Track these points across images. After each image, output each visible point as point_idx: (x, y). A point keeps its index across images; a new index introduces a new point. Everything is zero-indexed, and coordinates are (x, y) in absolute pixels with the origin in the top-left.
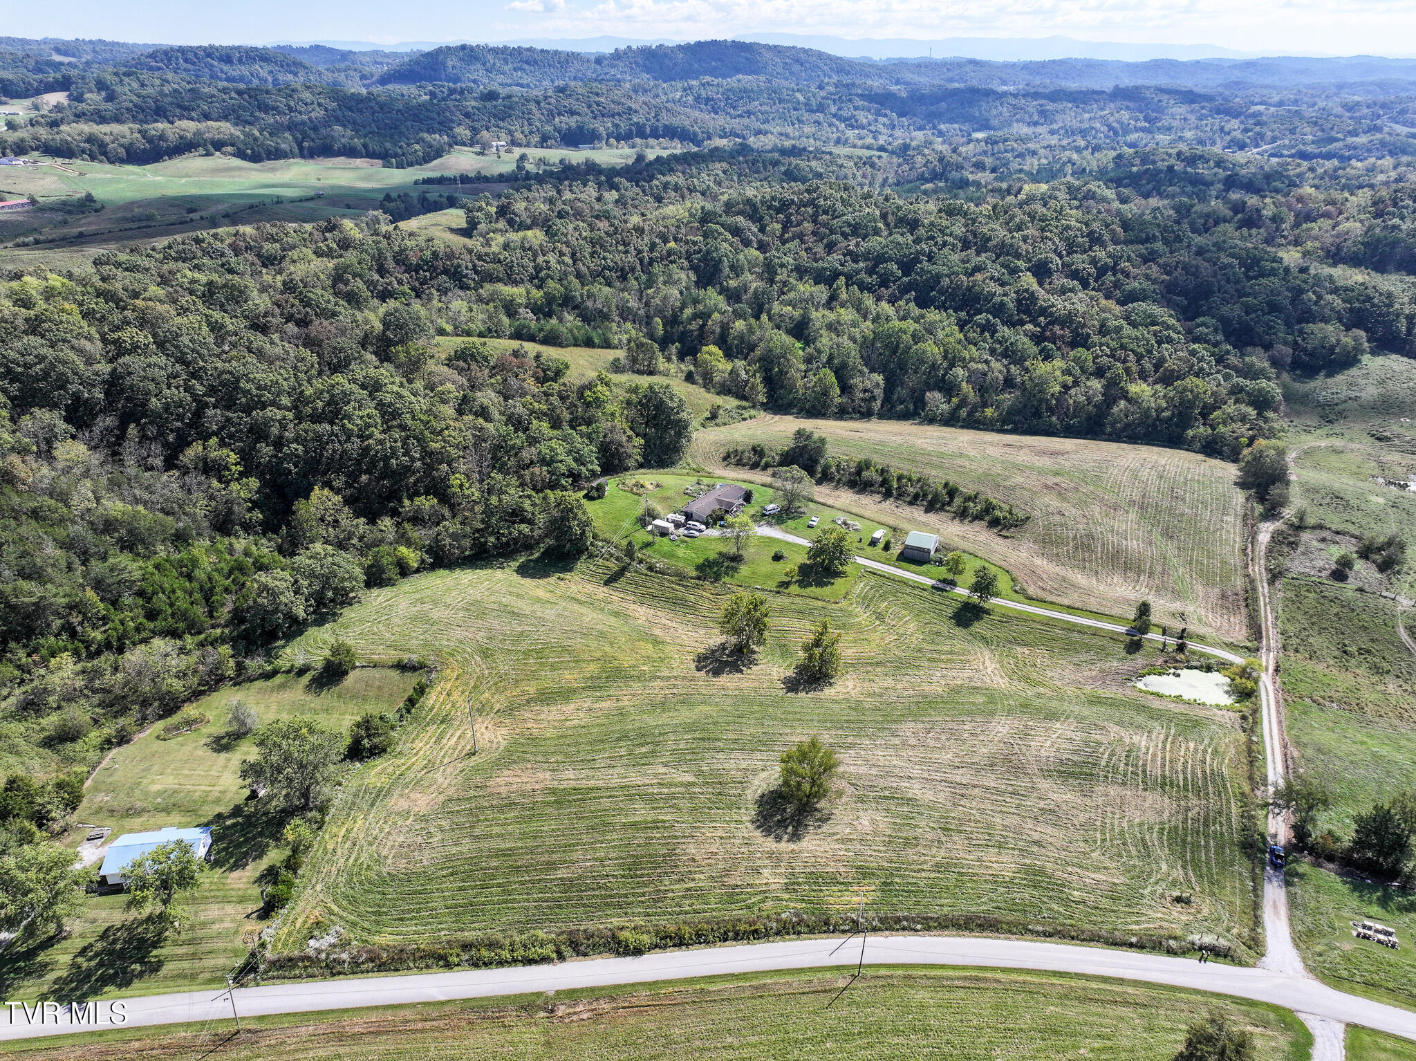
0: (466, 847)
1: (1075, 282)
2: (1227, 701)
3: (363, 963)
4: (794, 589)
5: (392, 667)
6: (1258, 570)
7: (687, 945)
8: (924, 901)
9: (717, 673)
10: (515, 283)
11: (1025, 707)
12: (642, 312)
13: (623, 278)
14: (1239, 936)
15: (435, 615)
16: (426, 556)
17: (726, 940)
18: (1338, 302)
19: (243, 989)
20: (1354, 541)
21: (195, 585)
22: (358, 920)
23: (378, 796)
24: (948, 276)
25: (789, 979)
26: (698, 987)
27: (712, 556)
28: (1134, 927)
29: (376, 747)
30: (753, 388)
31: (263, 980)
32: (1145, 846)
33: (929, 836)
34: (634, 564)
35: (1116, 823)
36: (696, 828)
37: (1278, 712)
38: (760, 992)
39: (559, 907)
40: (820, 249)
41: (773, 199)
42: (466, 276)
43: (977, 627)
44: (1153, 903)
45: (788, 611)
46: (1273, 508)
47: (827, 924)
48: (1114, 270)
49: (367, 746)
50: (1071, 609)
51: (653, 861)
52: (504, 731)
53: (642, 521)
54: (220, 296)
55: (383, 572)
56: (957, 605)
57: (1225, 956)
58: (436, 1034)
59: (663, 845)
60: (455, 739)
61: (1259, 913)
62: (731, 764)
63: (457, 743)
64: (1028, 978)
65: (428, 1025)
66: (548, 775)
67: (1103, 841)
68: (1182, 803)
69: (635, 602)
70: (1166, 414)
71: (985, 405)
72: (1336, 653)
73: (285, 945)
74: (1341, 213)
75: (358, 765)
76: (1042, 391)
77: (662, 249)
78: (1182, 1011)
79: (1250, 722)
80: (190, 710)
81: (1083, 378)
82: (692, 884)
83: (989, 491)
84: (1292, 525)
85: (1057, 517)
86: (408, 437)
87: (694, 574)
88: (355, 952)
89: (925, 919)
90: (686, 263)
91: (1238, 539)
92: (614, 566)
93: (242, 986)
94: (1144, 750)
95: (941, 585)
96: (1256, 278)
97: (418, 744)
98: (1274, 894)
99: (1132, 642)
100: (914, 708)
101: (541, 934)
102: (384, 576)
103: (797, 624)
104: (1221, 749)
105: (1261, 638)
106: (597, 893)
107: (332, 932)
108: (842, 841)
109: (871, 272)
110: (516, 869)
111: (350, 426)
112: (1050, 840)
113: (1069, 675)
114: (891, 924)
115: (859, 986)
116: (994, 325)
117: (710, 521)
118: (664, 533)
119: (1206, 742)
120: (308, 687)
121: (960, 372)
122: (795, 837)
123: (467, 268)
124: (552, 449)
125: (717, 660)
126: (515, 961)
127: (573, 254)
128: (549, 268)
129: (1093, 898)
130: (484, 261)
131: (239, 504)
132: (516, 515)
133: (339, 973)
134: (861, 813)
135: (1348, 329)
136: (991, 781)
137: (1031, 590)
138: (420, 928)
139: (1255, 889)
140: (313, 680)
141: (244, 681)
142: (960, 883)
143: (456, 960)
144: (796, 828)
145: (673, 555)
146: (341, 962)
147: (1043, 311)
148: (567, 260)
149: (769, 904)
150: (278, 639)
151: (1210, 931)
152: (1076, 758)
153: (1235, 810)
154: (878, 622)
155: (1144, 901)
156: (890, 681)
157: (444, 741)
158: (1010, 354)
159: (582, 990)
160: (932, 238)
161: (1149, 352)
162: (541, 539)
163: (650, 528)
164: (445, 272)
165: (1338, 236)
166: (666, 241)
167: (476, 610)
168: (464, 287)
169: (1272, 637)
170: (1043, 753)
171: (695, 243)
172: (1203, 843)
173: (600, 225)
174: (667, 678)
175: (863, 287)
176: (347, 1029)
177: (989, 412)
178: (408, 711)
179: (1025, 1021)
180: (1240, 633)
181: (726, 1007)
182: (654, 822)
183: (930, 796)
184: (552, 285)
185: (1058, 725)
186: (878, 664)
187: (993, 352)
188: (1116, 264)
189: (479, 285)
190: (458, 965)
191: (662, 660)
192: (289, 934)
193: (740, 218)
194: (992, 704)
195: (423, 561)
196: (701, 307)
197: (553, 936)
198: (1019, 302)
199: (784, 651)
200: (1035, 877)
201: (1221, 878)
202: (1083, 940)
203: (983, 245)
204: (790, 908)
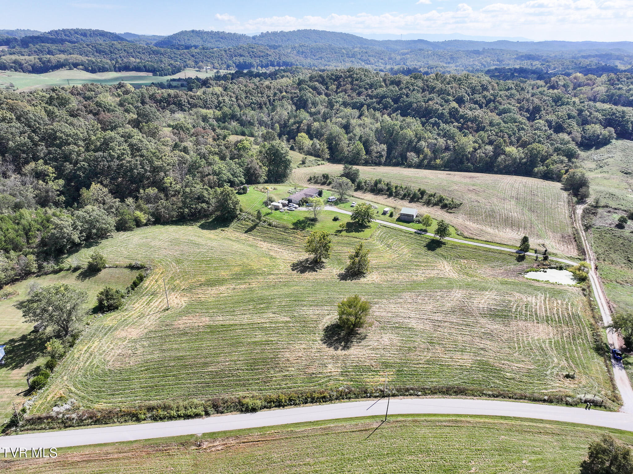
0: (157, 355)
1: (477, 106)
2: (574, 283)
3: (85, 420)
4: (344, 233)
5: (126, 267)
6: (579, 225)
7: (284, 406)
8: (422, 380)
9: (302, 272)
10: (208, 108)
11: (468, 286)
12: (269, 122)
13: (261, 108)
14: (606, 395)
15: (153, 244)
16: (150, 217)
17: (306, 403)
18: (600, 116)
19: (7, 437)
20: (624, 212)
21: (21, 227)
22: (86, 395)
23: (109, 330)
24: (416, 103)
25: (344, 423)
26: (289, 429)
27: (301, 218)
28: (544, 391)
29: (111, 305)
30: (323, 151)
31: (21, 431)
32: (543, 349)
33: (422, 346)
34: (261, 223)
35: (525, 339)
36: (290, 344)
37: (601, 287)
38: (327, 431)
39: (208, 386)
40: (354, 94)
41: (332, 75)
42: (184, 105)
43: (439, 250)
44: (553, 379)
45: (341, 243)
46: (582, 199)
47: (365, 393)
48: (494, 101)
49: (106, 304)
50: (487, 242)
51: (264, 361)
52: (186, 299)
53: (266, 204)
54: (55, 102)
55: (126, 223)
56: (428, 241)
57: (600, 406)
58: (126, 461)
59: (271, 353)
60: (158, 303)
61: (614, 383)
62: (310, 312)
63: (158, 305)
64: (487, 420)
65: (121, 455)
66: (208, 319)
67: (519, 348)
68: (559, 329)
69: (261, 241)
70: (524, 160)
71: (436, 158)
72: (625, 261)
73: (38, 410)
74: (594, 84)
75: (100, 315)
76: (464, 150)
77: (279, 95)
78: (581, 437)
79: (587, 292)
80: (8, 289)
81: (483, 145)
82: (287, 373)
83: (441, 193)
84: (592, 206)
85: (476, 203)
86: (144, 160)
87: (292, 227)
88: (81, 413)
89: (423, 389)
90: (291, 102)
91: (567, 212)
92: (250, 224)
93: (7, 434)
94: (535, 304)
95: (419, 232)
96: (560, 106)
97: (137, 305)
98: (619, 373)
99: (520, 257)
100: (409, 287)
101: (196, 401)
102: (127, 225)
103: (346, 249)
104: (576, 303)
105: (585, 254)
106: (231, 378)
107: (69, 402)
108: (373, 349)
109: (378, 103)
110: (185, 367)
111: (113, 154)
112: (490, 348)
113: (489, 271)
114: (404, 392)
115: (386, 426)
116: (439, 123)
117: (301, 203)
118: (277, 209)
119: (567, 300)
120: (78, 277)
121: (423, 143)
122: (346, 347)
123: (184, 102)
124: (220, 168)
125: (303, 266)
126: (179, 417)
127: (237, 98)
128: (224, 102)
129: (518, 376)
130: (194, 99)
131: (52, 192)
132: (200, 199)
133: (70, 426)
134: (383, 335)
135: (605, 127)
136: (453, 318)
137: (466, 234)
138: (123, 399)
139: (609, 371)
140: (80, 274)
141: (42, 275)
142: (441, 370)
143: (143, 416)
144: (346, 343)
145: (281, 219)
146: (71, 419)
147: (462, 117)
148: (234, 99)
149: (332, 382)
150: (65, 254)
151: (589, 392)
152: (499, 308)
153: (589, 333)
154: (388, 249)
155: (548, 378)
156: (396, 275)
157: (151, 304)
158: (447, 136)
159: (219, 433)
160: (408, 87)
161: (514, 134)
162: (213, 212)
163: (270, 207)
164: (174, 103)
165: (594, 92)
166: (281, 92)
167: (175, 242)
168: (183, 110)
169: (591, 254)
170: (481, 306)
171: (295, 93)
172: (574, 348)
173: (250, 85)
174: (277, 274)
175: (375, 109)
176: (69, 459)
177: (438, 161)
178: (133, 289)
179: (487, 444)
180: (575, 253)
181: (306, 441)
182: (266, 341)
183: (421, 326)
184: (226, 109)
185: (487, 293)
186: (389, 267)
187: (439, 134)
188: (495, 98)
189: (190, 109)
190: (144, 420)
191: (274, 266)
192: (42, 404)
193: (316, 83)
194: (450, 285)
195: (149, 220)
196: (297, 119)
197: (203, 402)
198: (450, 113)
199: (340, 262)
200: (484, 366)
201: (589, 365)
202: (516, 399)
203: (432, 90)
204: (344, 385)
